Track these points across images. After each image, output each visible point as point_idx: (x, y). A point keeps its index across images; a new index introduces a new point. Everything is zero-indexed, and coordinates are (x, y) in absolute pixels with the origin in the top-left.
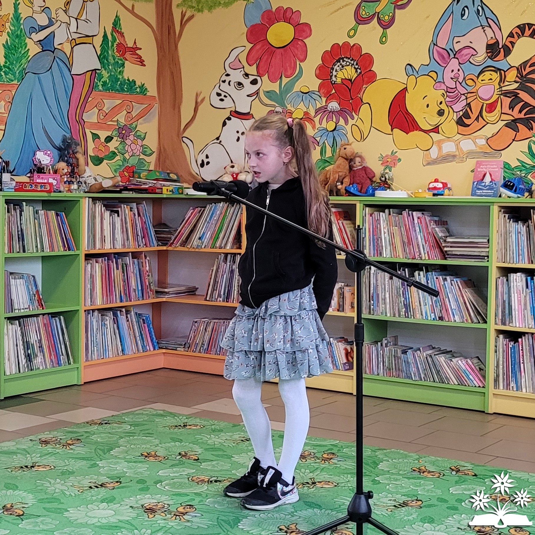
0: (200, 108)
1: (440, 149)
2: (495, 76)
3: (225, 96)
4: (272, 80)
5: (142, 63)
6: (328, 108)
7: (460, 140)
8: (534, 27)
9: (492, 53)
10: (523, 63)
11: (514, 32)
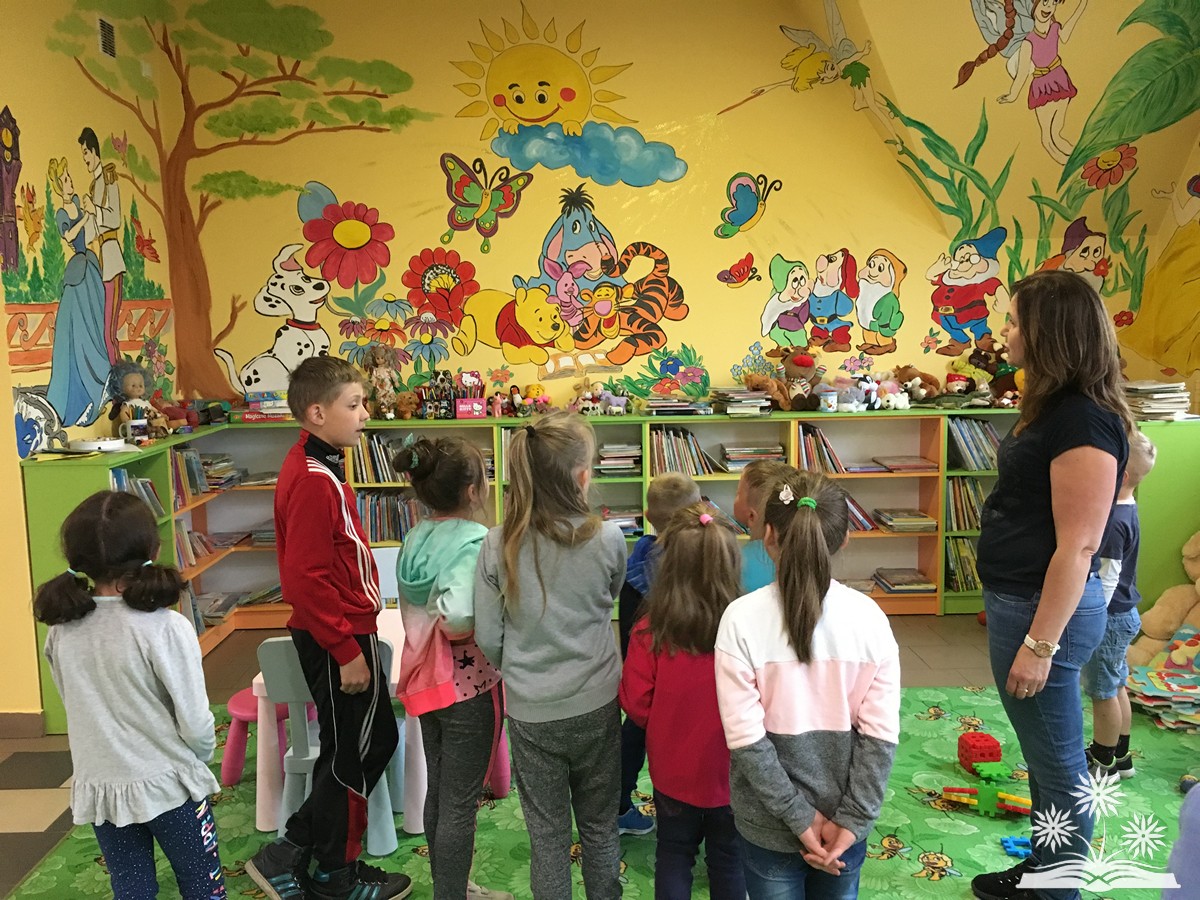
0: (239, 314)
1: (557, 363)
2: (612, 292)
3: (277, 302)
4: (345, 285)
5: (156, 258)
6: (421, 319)
7: (578, 354)
8: (648, 246)
9: (608, 269)
10: (640, 280)
11: (629, 250)
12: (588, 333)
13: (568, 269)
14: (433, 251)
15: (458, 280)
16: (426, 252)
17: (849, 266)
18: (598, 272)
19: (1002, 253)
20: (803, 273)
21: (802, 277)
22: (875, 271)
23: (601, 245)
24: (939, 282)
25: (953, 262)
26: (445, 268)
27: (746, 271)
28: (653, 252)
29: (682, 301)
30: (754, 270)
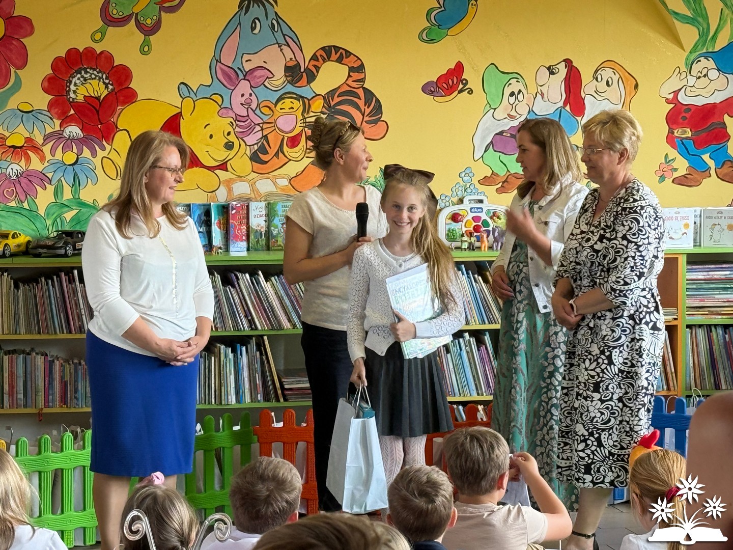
1: (230, 190)
2: (297, 104)
6: (64, 134)
7: (255, 180)
8: (341, 50)
9: (293, 77)
10: (331, 91)
11: (318, 54)
12: (268, 153)
13: (245, 76)
14: (81, 51)
15: (111, 87)
16: (72, 53)
17: (573, 81)
21: (520, 91)
22: (602, 86)
24: (674, 100)
25: (689, 77)
26: (95, 72)
27: (455, 82)
28: (346, 58)
29: (381, 117)
30: (464, 82)
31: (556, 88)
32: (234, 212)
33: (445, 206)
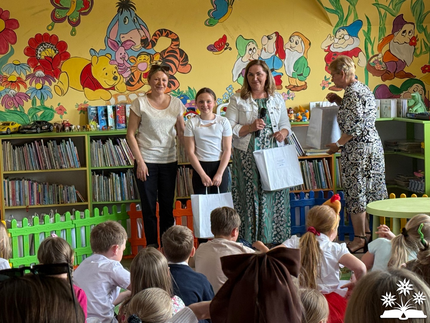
1: (116, 99)
2: (147, 57)
6: (36, 75)
7: (128, 94)
8: (168, 31)
9: (145, 44)
10: (163, 51)
11: (157, 33)
12: (134, 81)
13: (122, 45)
14: (42, 35)
15: (57, 52)
16: (38, 36)
17: (279, 42)
18: (139, 47)
19: (361, 34)
20: (254, 46)
21: (254, 48)
22: (293, 44)
23: (141, 31)
24: (328, 50)
25: (335, 39)
26: (49, 45)
27: (223, 44)
28: (170, 34)
29: (188, 62)
30: (227, 44)
31: (271, 46)
32: (118, 109)
33: (220, 104)
